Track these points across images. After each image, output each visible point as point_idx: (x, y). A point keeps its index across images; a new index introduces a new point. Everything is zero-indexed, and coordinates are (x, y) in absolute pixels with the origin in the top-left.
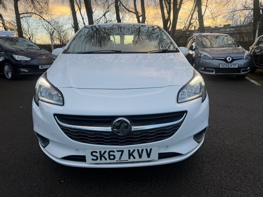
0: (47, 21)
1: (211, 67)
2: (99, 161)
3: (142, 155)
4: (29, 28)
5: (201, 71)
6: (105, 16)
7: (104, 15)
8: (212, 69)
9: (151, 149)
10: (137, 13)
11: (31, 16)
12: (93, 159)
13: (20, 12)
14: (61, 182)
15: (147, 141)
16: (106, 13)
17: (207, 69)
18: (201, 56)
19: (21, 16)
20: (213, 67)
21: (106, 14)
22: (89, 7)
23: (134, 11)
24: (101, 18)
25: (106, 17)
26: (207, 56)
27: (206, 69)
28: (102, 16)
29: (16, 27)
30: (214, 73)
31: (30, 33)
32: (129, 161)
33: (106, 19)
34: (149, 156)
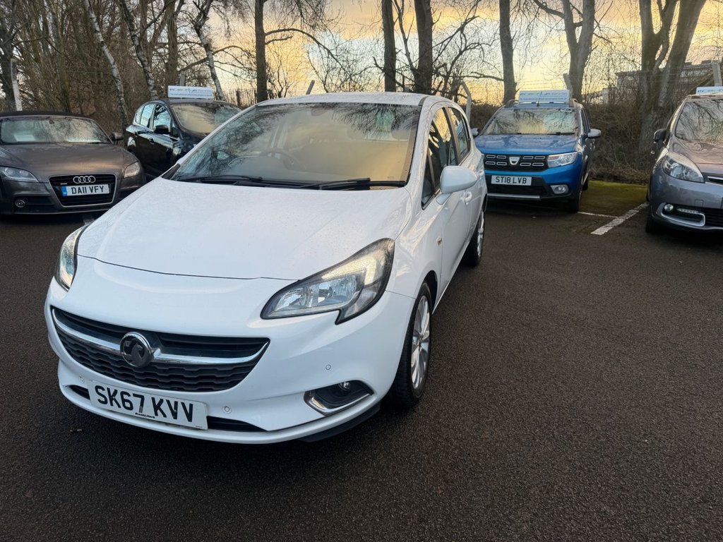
0: (325, 48)
1: (693, 205)
2: (108, 406)
3: (176, 413)
4: (281, 69)
5: (662, 215)
6: (462, 32)
7: (461, 29)
8: (696, 213)
9: (191, 406)
10: (567, 16)
11: (291, 37)
12: (99, 400)
13: (266, 30)
14: (77, 432)
15: (185, 389)
16: (466, 23)
17: (683, 210)
18: (669, 167)
19: (268, 38)
20: (701, 205)
21: (468, 25)
22: (425, 9)
23: (561, 11)
24: (451, 37)
25: (464, 36)
26: (688, 170)
27: (680, 210)
28: (456, 33)
29: (255, 66)
30: (701, 225)
31: (282, 79)
32: (157, 418)
33: (464, 41)
34: (189, 417)
